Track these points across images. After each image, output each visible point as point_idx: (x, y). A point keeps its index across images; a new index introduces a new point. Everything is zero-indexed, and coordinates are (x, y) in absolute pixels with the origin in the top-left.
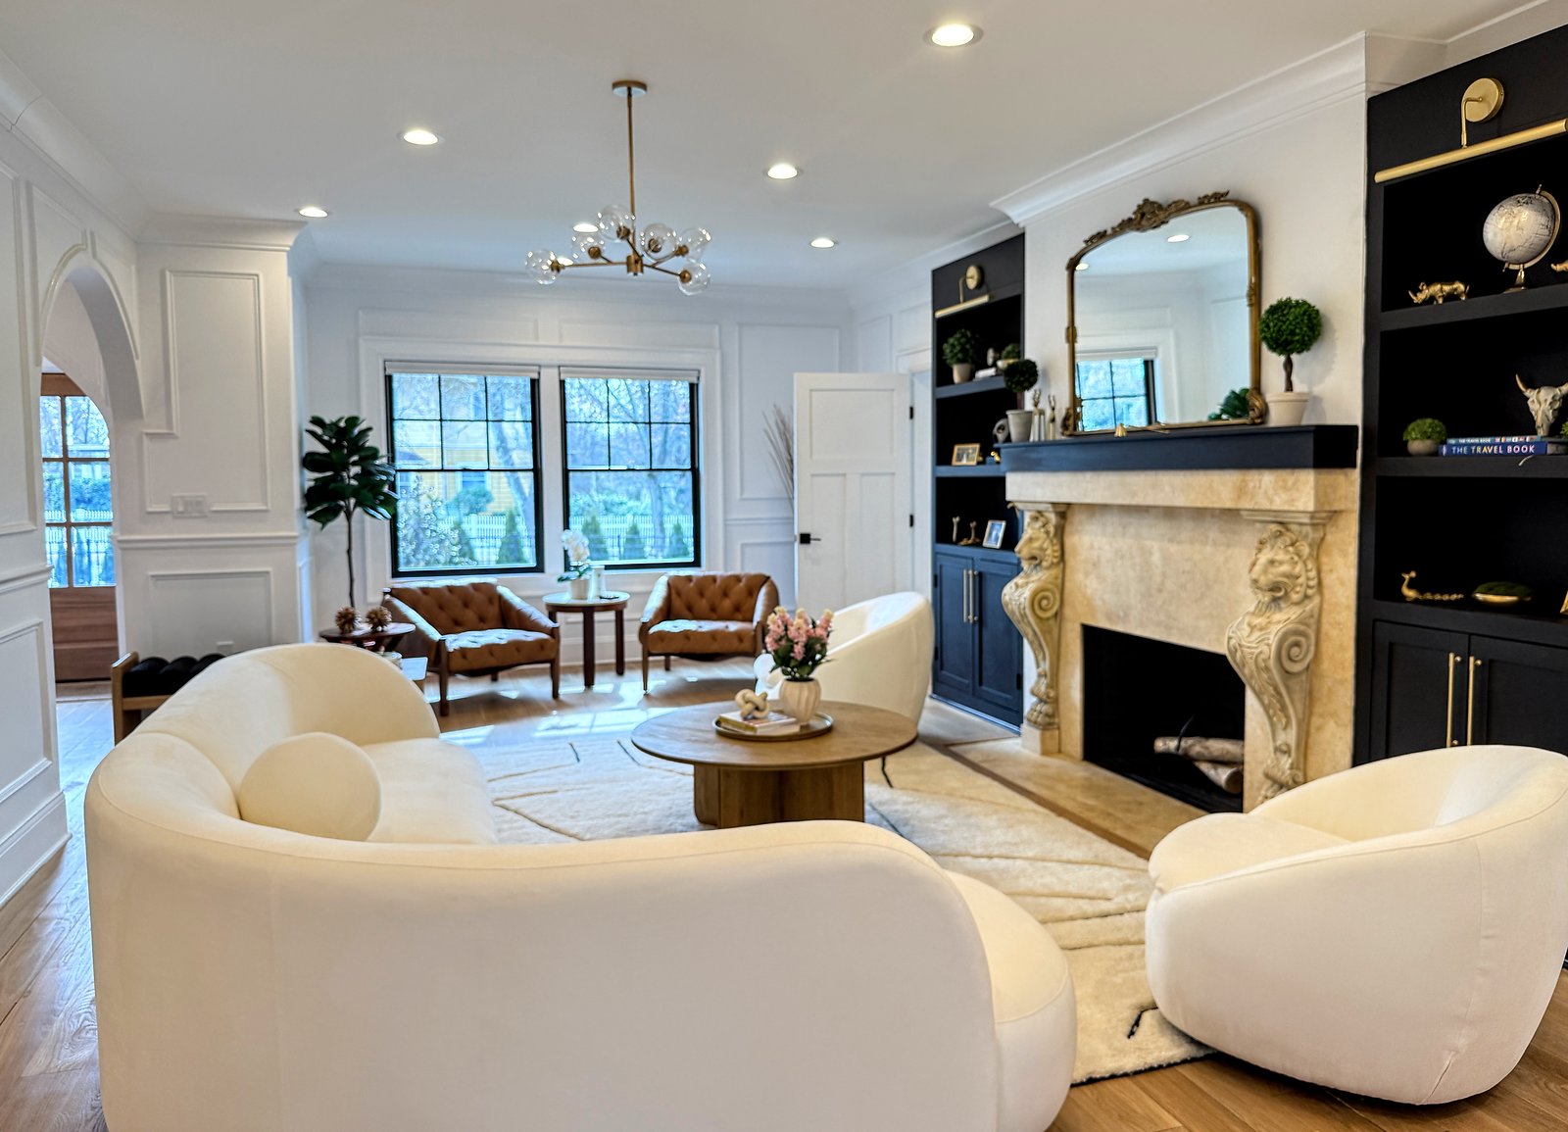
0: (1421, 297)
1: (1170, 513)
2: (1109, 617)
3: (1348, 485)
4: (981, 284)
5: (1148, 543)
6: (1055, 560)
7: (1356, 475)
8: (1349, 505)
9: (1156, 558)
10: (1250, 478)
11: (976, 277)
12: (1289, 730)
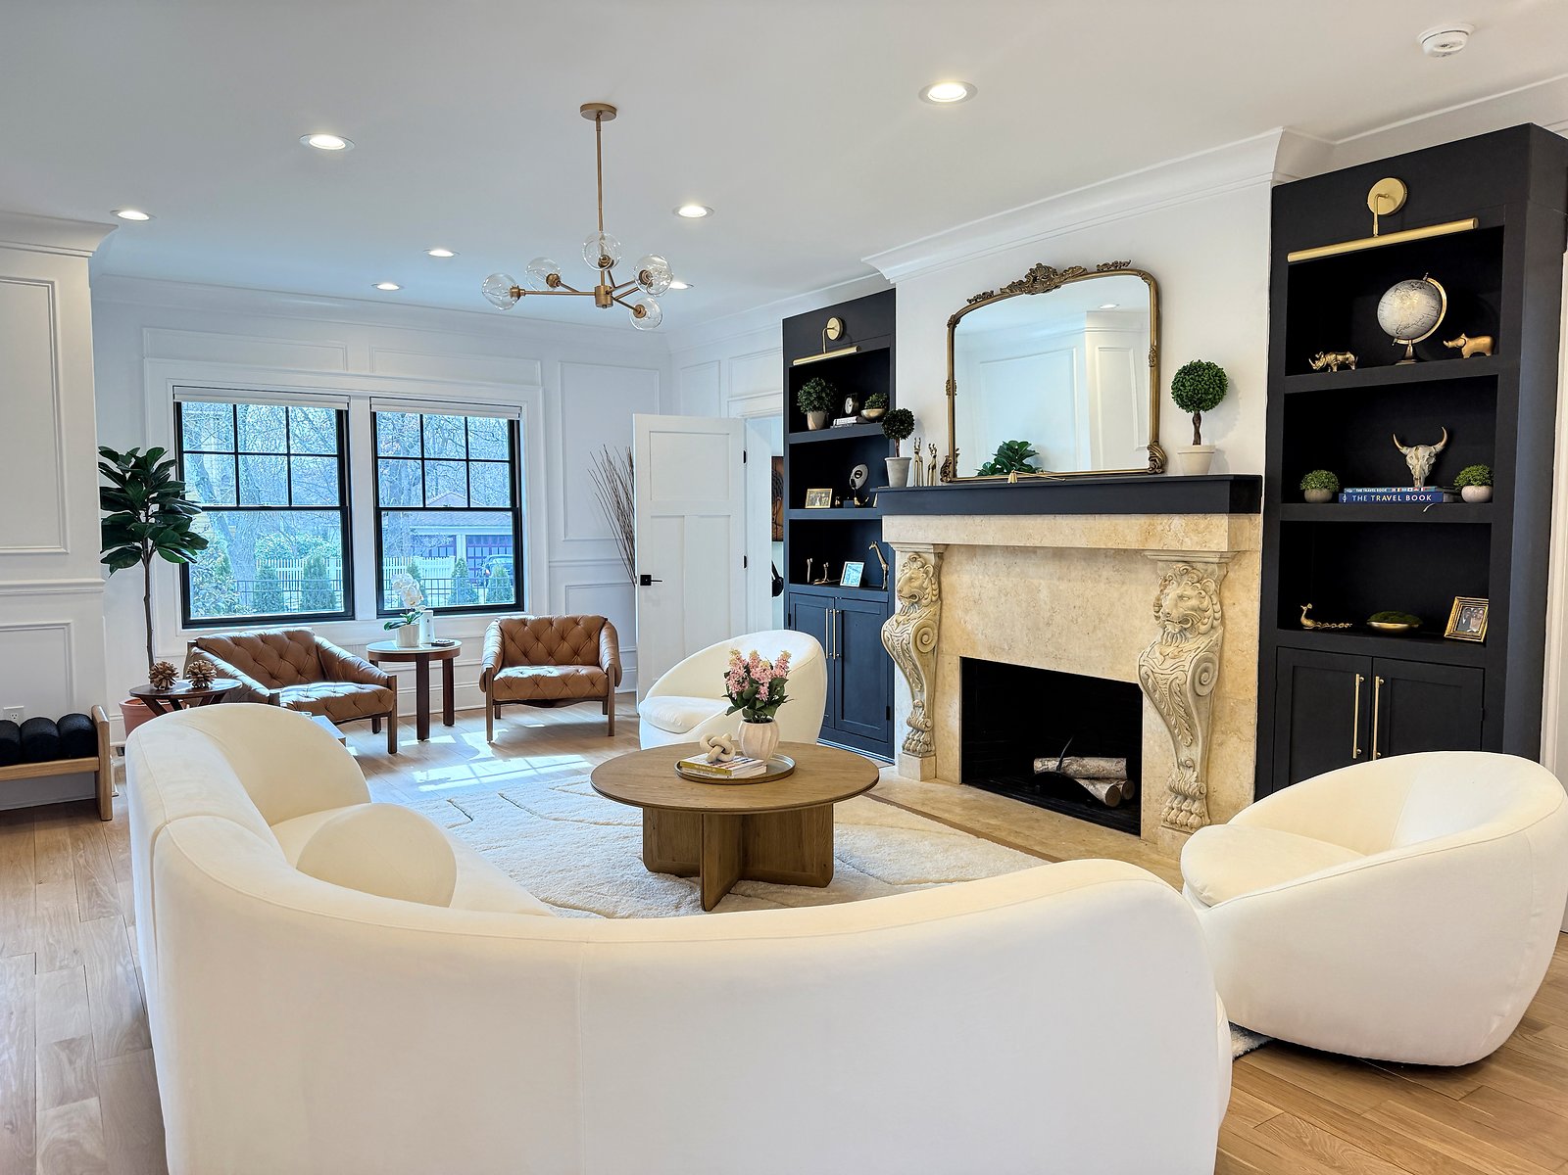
0: (1319, 364)
1: (1060, 554)
2: (991, 649)
3: (1253, 527)
4: (841, 337)
5: (1036, 582)
6: (934, 598)
7: (1259, 519)
8: (1253, 546)
9: (1044, 595)
10: (1159, 522)
11: (838, 328)
12: (1193, 747)
